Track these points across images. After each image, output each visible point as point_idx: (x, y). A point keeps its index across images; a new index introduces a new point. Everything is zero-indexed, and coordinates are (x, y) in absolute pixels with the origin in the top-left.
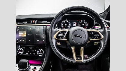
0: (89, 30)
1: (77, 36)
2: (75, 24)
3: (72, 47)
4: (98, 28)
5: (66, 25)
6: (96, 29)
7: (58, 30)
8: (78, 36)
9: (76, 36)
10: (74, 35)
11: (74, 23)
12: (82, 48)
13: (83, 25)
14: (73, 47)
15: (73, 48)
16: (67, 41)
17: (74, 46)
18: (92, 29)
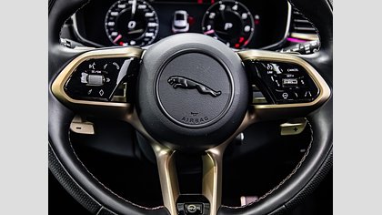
0: (253, 54)
1: (183, 87)
2: (184, 23)
3: (157, 149)
4: (307, 46)
5: (132, 24)
6: (297, 48)
7: (78, 49)
8: (190, 87)
9: (177, 84)
10: (165, 77)
11: (180, 17)
12: (215, 151)
13: (228, 25)
14: (163, 147)
15: (161, 153)
16: (130, 110)
17: (170, 141)
18: (273, 50)
